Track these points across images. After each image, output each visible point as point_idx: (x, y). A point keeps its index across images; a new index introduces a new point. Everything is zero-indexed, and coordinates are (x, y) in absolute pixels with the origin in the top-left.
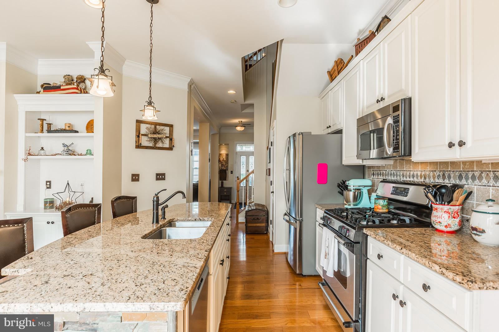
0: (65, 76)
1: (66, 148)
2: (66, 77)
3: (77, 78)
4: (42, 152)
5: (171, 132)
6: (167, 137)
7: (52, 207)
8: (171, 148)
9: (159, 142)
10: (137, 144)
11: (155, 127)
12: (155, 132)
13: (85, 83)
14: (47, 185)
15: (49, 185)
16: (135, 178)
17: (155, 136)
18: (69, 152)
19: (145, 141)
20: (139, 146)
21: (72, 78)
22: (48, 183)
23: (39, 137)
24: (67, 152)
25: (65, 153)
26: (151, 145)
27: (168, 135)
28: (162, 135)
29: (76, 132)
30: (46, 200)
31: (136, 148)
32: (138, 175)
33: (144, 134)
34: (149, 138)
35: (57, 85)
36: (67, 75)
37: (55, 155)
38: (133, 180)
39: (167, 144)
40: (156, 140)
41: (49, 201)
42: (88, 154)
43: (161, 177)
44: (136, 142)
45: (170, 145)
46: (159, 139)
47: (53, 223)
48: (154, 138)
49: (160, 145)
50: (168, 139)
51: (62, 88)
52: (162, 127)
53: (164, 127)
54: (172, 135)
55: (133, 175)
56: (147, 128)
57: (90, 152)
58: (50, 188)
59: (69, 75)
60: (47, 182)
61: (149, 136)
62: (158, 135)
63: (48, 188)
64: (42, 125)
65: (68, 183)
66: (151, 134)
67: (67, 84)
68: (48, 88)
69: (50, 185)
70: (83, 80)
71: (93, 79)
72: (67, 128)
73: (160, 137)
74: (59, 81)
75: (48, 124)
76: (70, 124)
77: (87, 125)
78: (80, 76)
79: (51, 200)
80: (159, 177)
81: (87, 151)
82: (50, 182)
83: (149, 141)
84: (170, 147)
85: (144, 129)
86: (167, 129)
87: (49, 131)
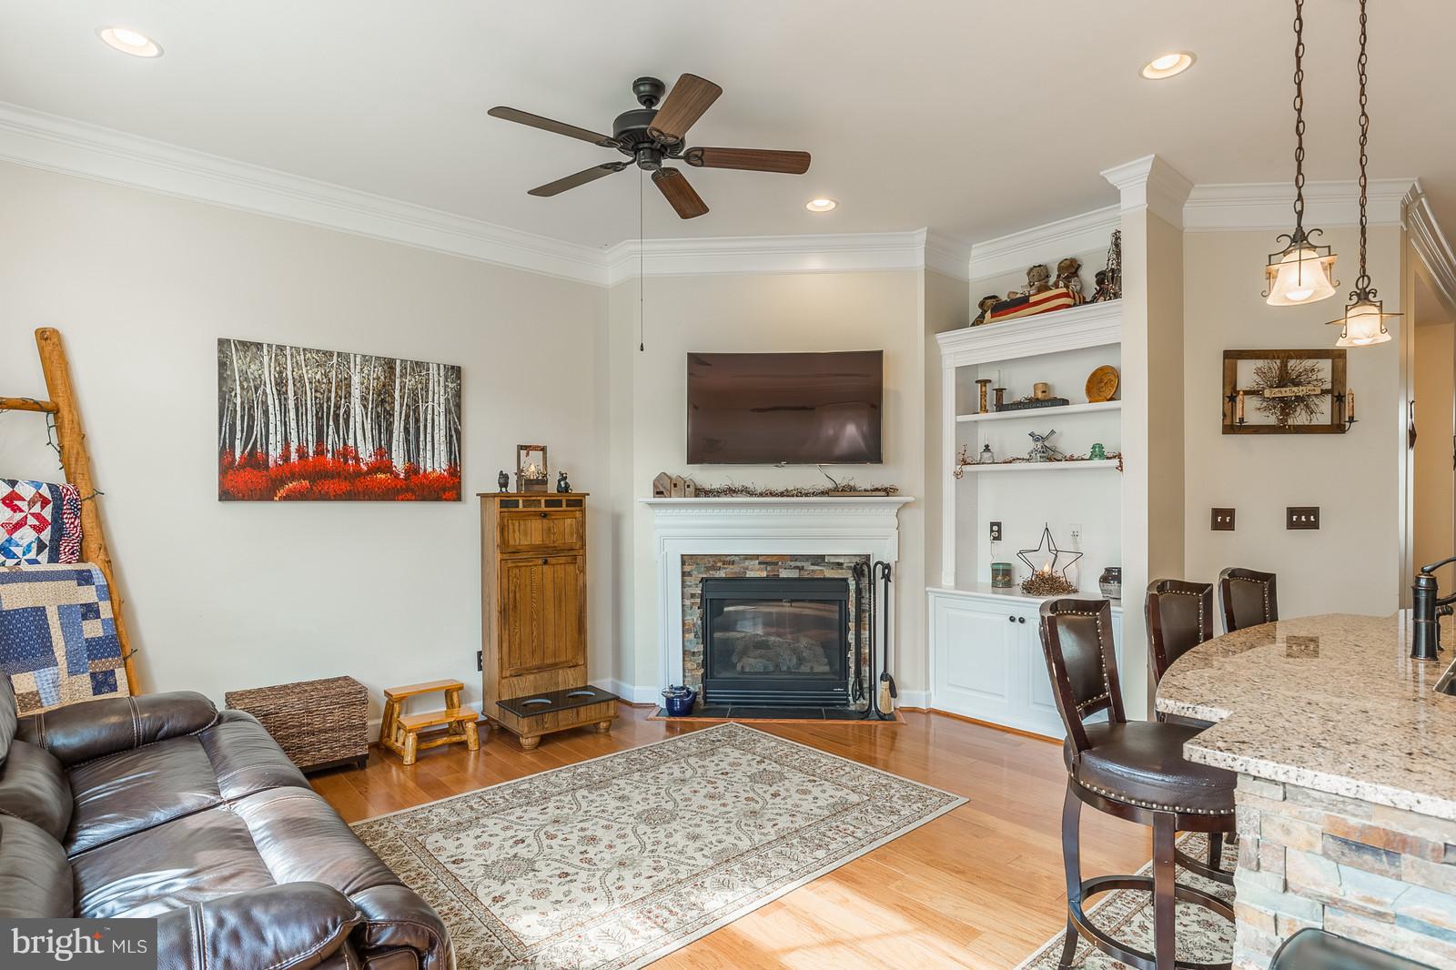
0: (1031, 269)
1: (1039, 444)
2: (1034, 272)
3: (1060, 268)
4: (986, 455)
5: (1339, 375)
6: (1324, 392)
7: (1008, 584)
8: (1337, 427)
9: (1298, 409)
10: (1228, 422)
11: (1284, 366)
12: (1284, 379)
13: (1078, 276)
14: (992, 531)
15: (996, 531)
16: (1223, 520)
17: (1288, 392)
18: (1047, 452)
19: (1252, 411)
20: (1233, 427)
21: (1047, 272)
22: (995, 528)
23: (975, 421)
24: (1043, 452)
25: (1038, 455)
26: (1272, 419)
27: (1328, 386)
28: (1310, 387)
29: (1065, 402)
30: (995, 567)
31: (1223, 433)
32: (1231, 512)
33: (1248, 389)
34: (1265, 399)
35: (1018, 296)
36: (1035, 267)
37: (1010, 462)
38: (1216, 526)
39: (1324, 412)
40: (1286, 406)
41: (1003, 570)
42: (1096, 456)
43: (1303, 519)
44: (1224, 415)
45: (1336, 416)
46: (1299, 399)
47: (1022, 621)
48: (1281, 399)
49: (1300, 418)
50: (1328, 398)
51: (1032, 300)
52: (1308, 363)
53: (1316, 361)
54: (1344, 385)
55: (1216, 512)
56: (1259, 372)
57: (1100, 451)
58: (998, 538)
59: (1040, 266)
60: (993, 524)
61: (1267, 393)
62: (1295, 389)
63: (995, 539)
64: (984, 395)
65: (1047, 529)
66: (1271, 387)
67: (1040, 291)
68: (999, 307)
69: (999, 531)
70: (1073, 270)
71: (1276, 267)
72: (1040, 395)
73: (1301, 394)
74: (1020, 286)
75: (996, 390)
76: (1045, 384)
77: (1090, 381)
78: (1068, 262)
79: (1005, 567)
80: (1300, 517)
81: (1094, 447)
82: (999, 524)
83: (1265, 409)
84: (1336, 422)
85: (1247, 374)
86: (1325, 367)
87: (1000, 407)
